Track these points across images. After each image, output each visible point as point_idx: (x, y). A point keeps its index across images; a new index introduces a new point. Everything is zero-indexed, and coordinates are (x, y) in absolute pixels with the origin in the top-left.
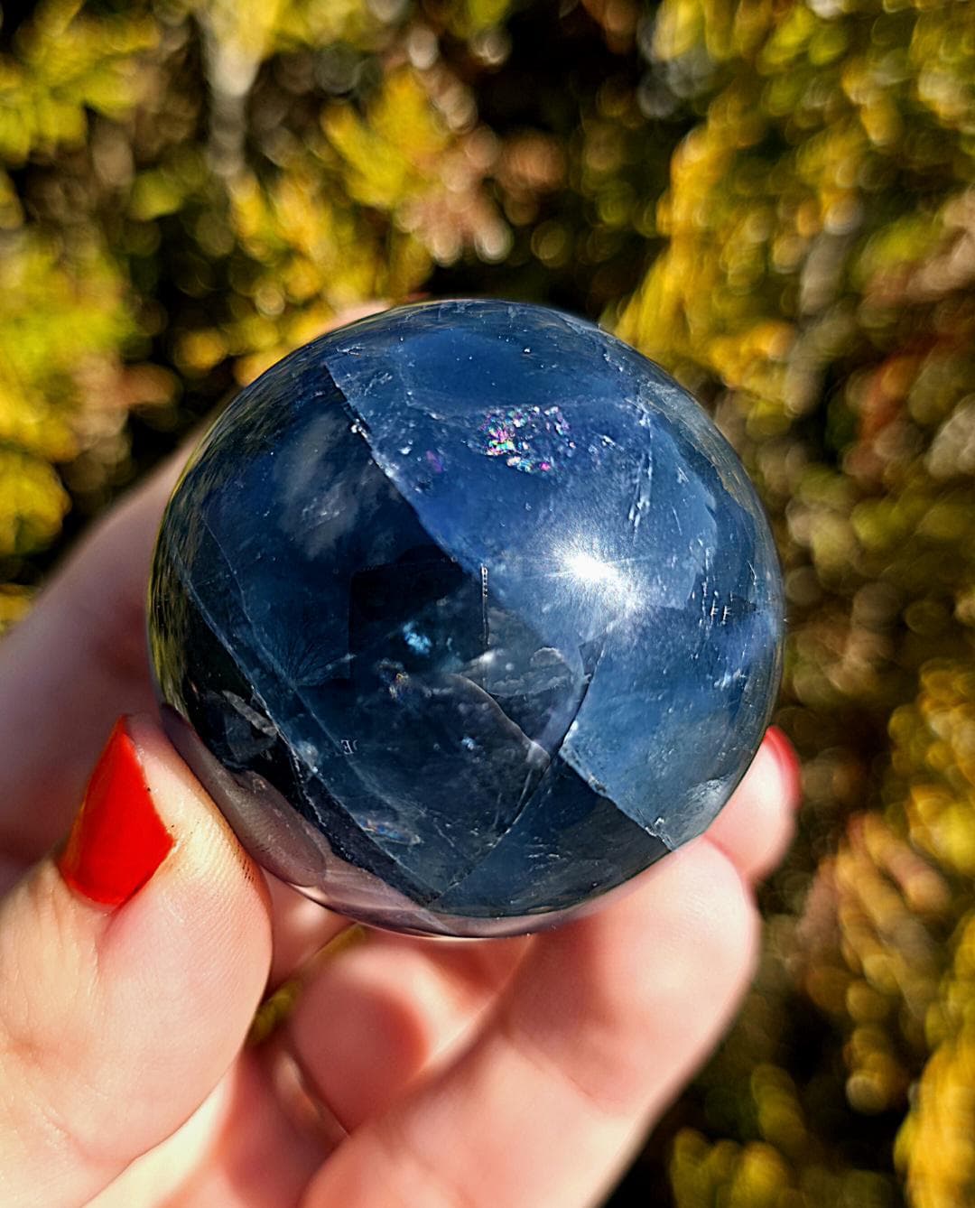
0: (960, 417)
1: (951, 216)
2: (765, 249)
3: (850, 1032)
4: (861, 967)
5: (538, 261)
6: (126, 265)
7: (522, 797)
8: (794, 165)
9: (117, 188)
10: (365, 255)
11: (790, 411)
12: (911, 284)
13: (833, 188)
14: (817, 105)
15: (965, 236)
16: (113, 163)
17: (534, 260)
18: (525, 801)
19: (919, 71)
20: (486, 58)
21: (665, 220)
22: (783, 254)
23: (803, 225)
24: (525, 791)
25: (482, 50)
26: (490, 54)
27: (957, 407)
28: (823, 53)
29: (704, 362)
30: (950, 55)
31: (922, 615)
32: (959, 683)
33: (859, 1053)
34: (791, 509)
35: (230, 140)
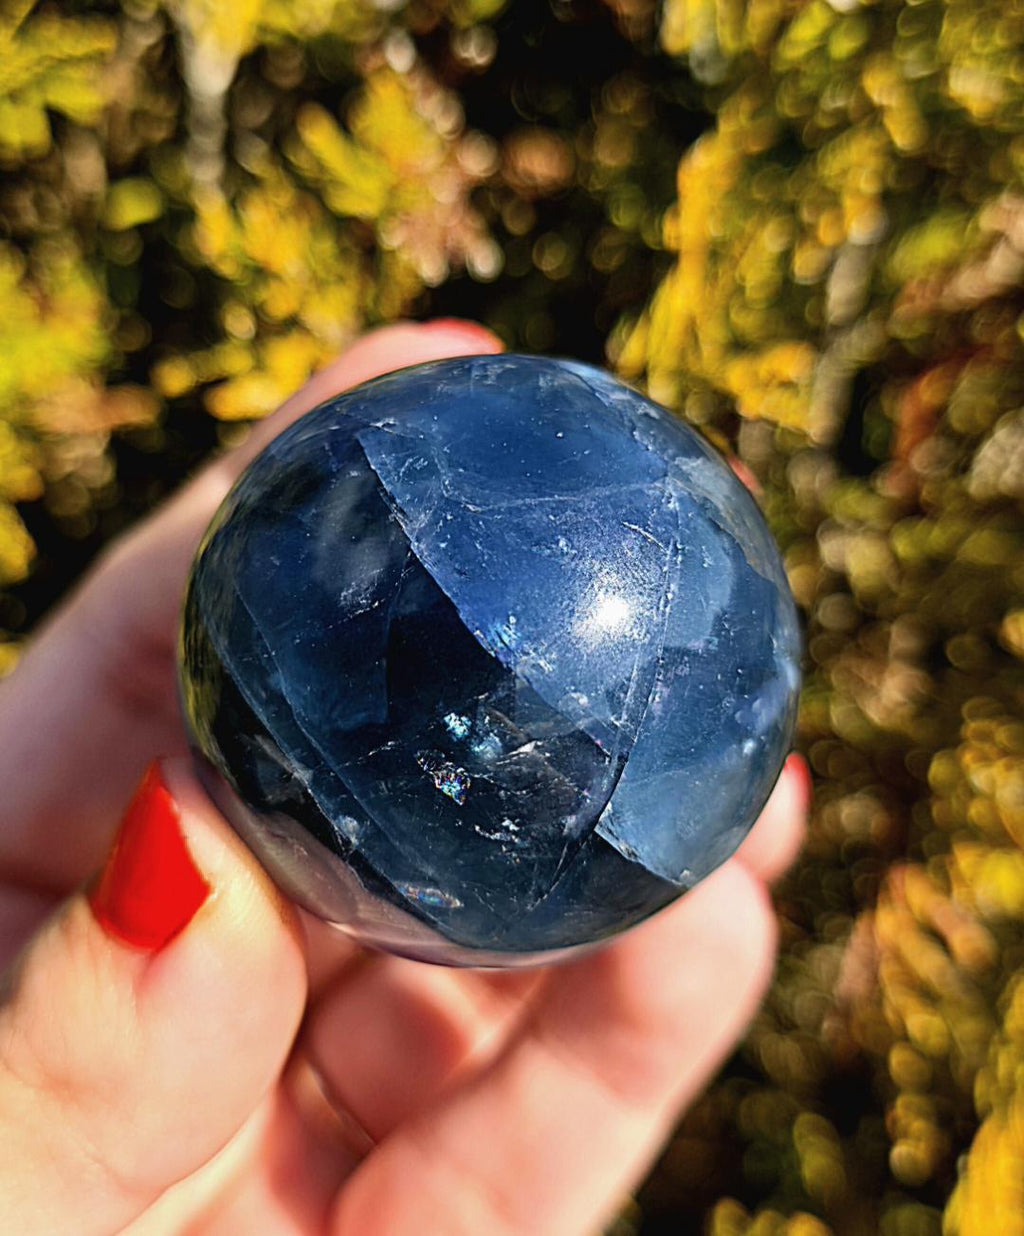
0: (1001, 434)
1: (988, 220)
2: (786, 258)
3: (893, 1099)
4: (904, 1027)
5: (540, 272)
6: (103, 277)
7: (559, 867)
8: (815, 169)
9: (91, 195)
10: (352, 271)
11: (812, 442)
12: (946, 292)
13: (857, 192)
14: (840, 103)
15: (1003, 239)
16: (86, 169)
17: (535, 272)
18: (561, 870)
19: (948, 65)
20: (473, 58)
21: (673, 235)
22: (805, 265)
23: (826, 234)
24: (561, 861)
25: (466, 50)
26: (474, 53)
27: (999, 424)
28: (843, 46)
29: (719, 384)
30: (984, 44)
31: (963, 649)
32: (1002, 734)
33: (903, 1122)
34: (822, 532)
35: (208, 142)
